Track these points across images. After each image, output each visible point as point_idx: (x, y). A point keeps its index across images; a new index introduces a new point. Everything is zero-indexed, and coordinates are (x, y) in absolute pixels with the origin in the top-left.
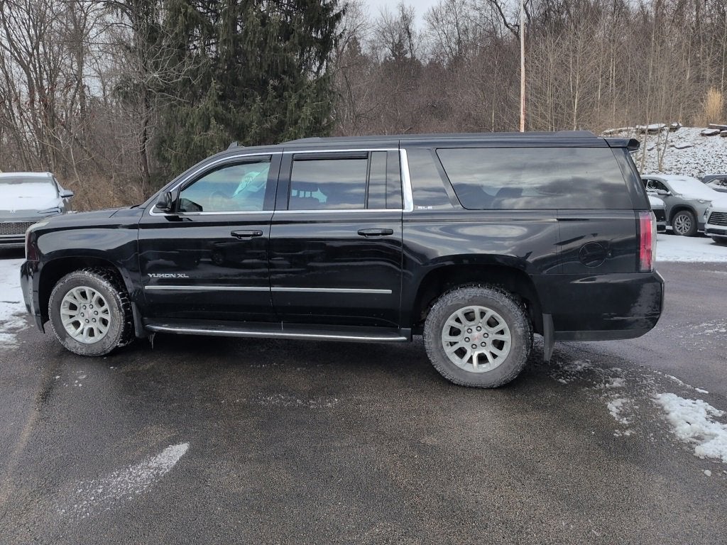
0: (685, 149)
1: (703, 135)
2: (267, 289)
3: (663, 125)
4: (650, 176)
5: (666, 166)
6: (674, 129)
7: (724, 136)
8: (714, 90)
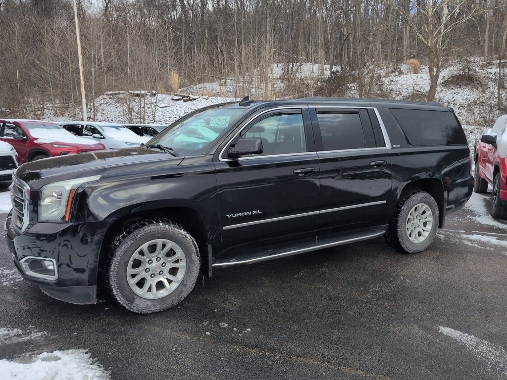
0: (165, 108)
1: (173, 100)
2: (317, 212)
3: (146, 92)
4: (148, 124)
5: (157, 118)
6: (154, 95)
7: (185, 101)
8: (175, 72)
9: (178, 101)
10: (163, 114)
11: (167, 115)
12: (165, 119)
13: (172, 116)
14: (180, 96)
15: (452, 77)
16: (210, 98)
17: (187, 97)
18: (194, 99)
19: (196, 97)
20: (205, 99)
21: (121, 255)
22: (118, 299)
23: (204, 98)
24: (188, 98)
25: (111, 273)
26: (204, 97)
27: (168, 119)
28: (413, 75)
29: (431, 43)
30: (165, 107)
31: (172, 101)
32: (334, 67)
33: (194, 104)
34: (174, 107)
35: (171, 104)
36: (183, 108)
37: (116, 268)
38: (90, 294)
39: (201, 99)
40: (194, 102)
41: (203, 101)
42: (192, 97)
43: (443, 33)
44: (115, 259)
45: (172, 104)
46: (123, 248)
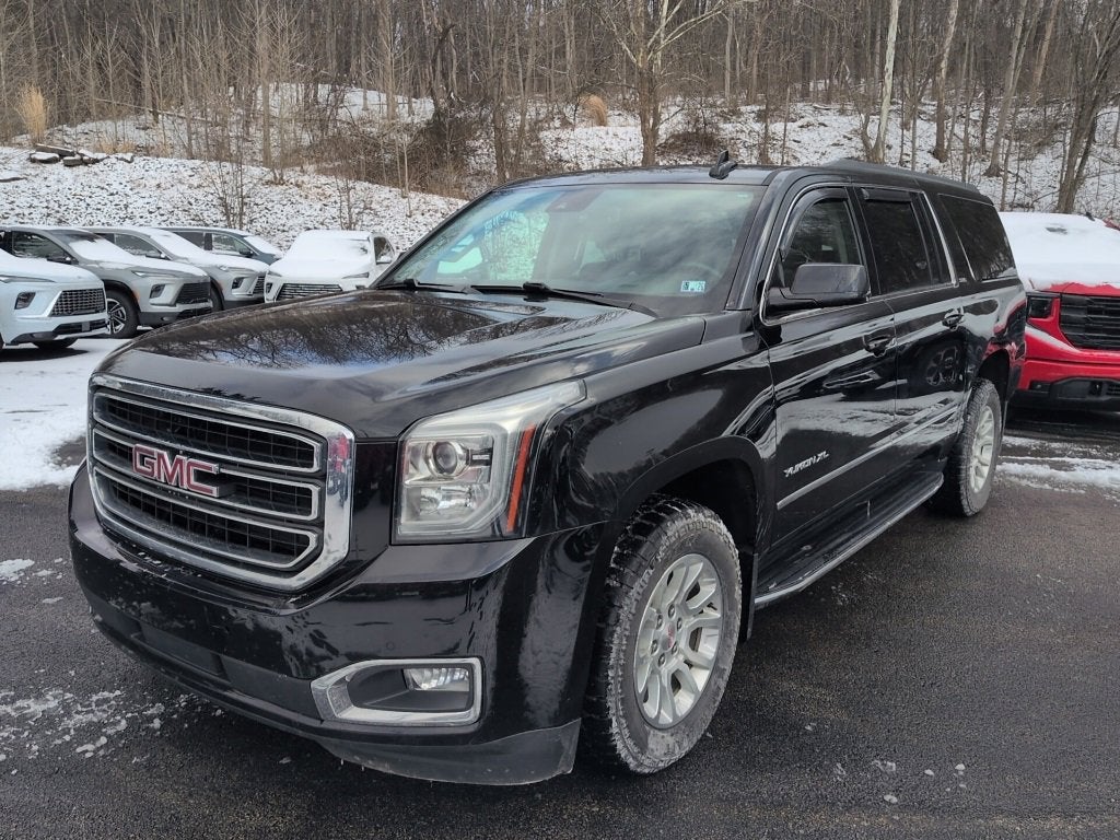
0: (13, 184)
1: (33, 161)
7: (69, 165)
8: (33, 89)
9: (48, 166)
10: (11, 199)
11: (22, 201)
12: (18, 211)
13: (36, 203)
14: (53, 151)
15: (673, 136)
16: (137, 159)
17: (72, 154)
18: (96, 161)
19: (100, 156)
20: (126, 161)
21: (630, 616)
22: (620, 746)
23: (122, 159)
24: (77, 157)
25: (611, 673)
26: (120, 155)
27: (26, 212)
28: (598, 128)
29: (643, 62)
30: (14, 179)
31: (32, 165)
32: (414, 100)
33: (96, 174)
34: (38, 180)
35: (29, 171)
36: (67, 184)
37: (622, 656)
38: (562, 748)
39: (114, 161)
40: (95, 168)
41: (120, 166)
42: (89, 155)
43: (663, 43)
44: (618, 629)
45: (33, 173)
46: (633, 593)
